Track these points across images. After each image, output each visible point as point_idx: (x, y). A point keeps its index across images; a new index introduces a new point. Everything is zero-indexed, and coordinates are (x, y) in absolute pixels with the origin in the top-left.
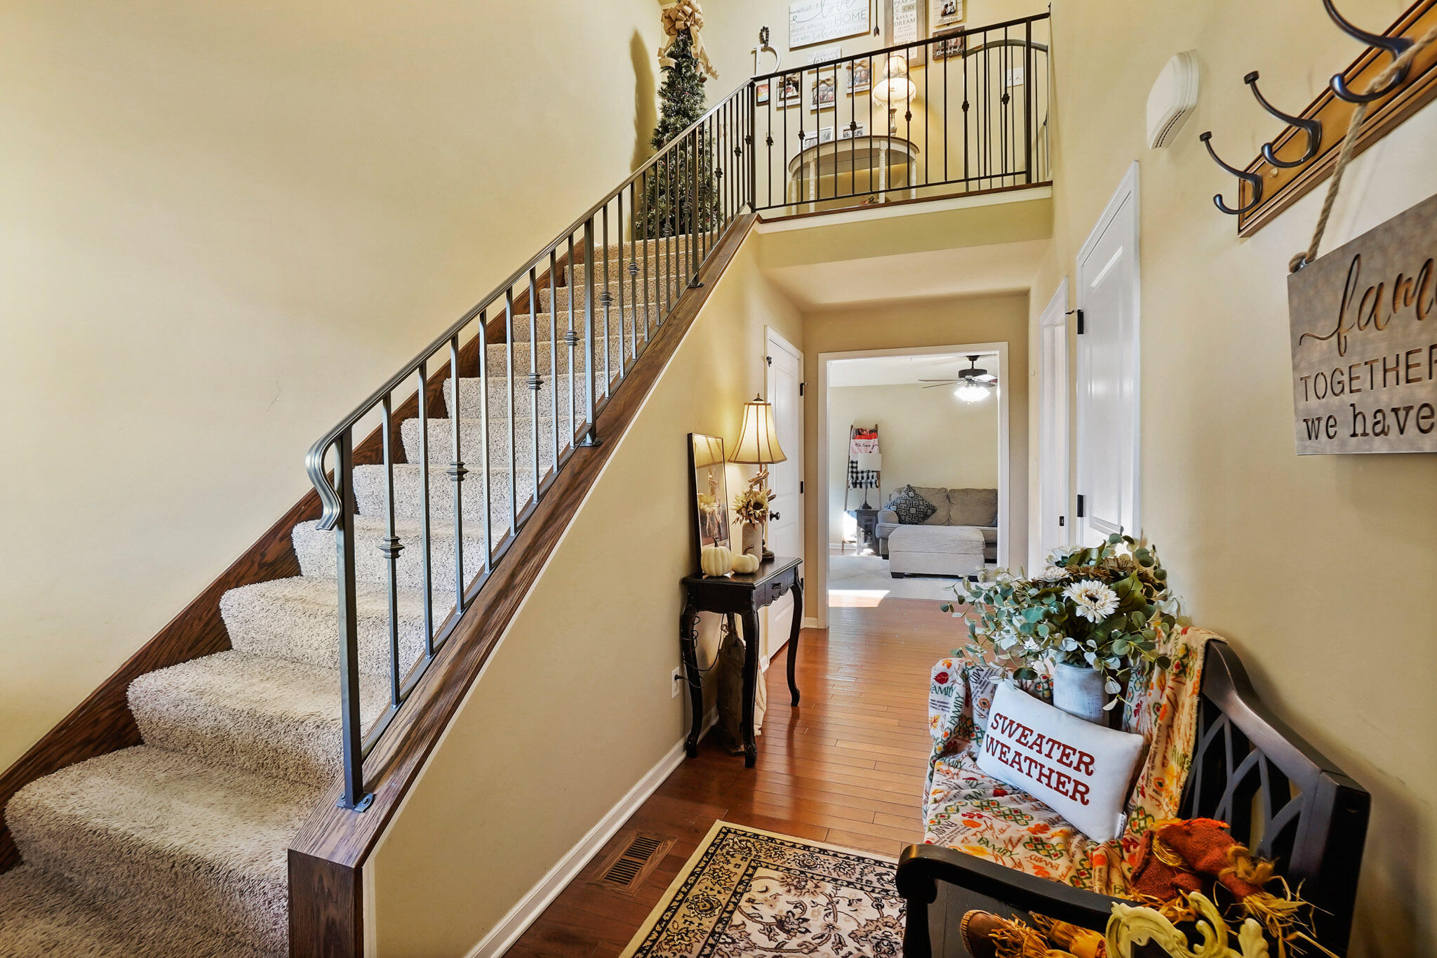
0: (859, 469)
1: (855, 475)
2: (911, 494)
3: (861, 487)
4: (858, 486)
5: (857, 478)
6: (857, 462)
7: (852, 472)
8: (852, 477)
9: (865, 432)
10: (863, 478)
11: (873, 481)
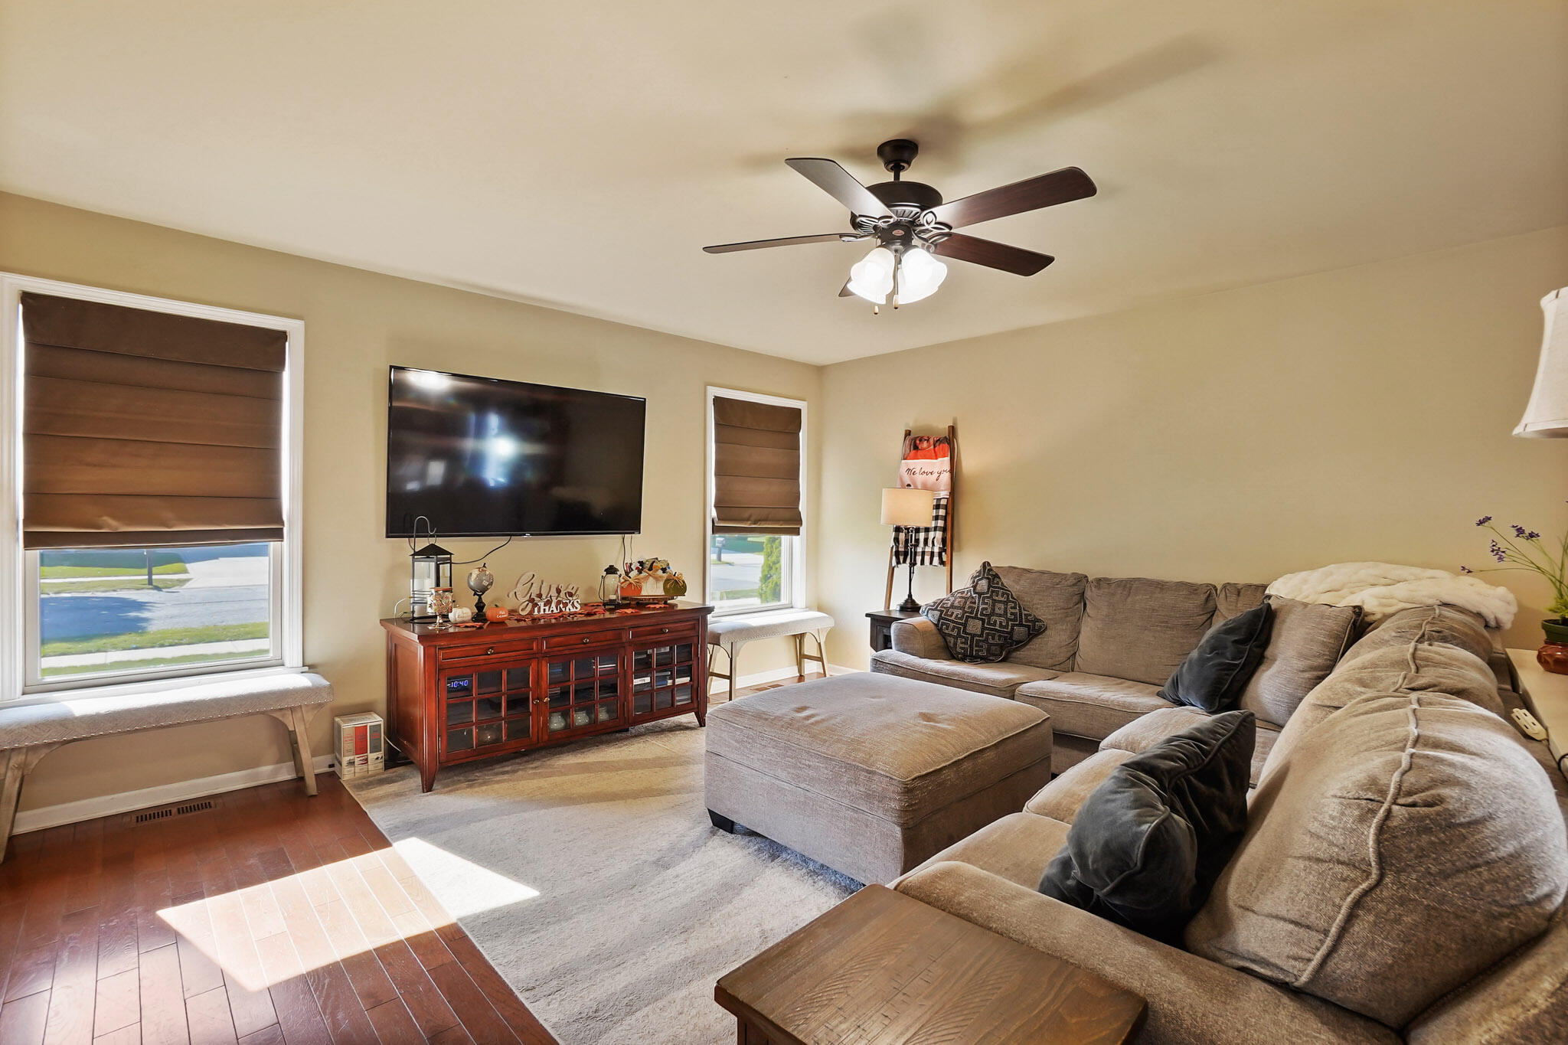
9: (925, 445)
11: (936, 550)
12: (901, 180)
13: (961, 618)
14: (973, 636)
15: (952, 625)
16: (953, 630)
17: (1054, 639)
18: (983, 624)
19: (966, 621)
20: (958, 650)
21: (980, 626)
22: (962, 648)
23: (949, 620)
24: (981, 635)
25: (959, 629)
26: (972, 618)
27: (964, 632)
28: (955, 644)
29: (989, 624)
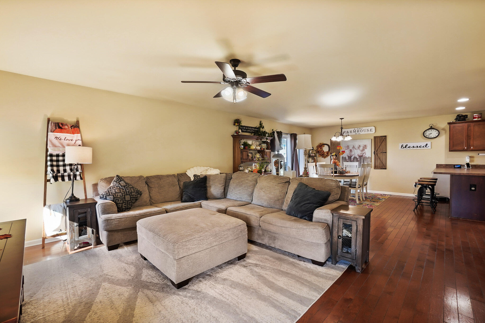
0: (67, 162)
1: (55, 169)
2: (122, 183)
3: (63, 180)
4: (60, 179)
5: (58, 171)
6: (63, 155)
7: (52, 166)
8: (52, 170)
9: (66, 127)
10: (65, 171)
11: (78, 173)
12: (236, 69)
13: (122, 196)
14: (128, 201)
15: (120, 199)
16: (121, 201)
17: (145, 196)
18: (130, 196)
19: (124, 196)
20: (123, 208)
21: (129, 197)
22: (124, 207)
23: (118, 198)
24: (130, 200)
25: (123, 200)
26: (125, 195)
27: (125, 201)
28: (122, 206)
29: (132, 196)
